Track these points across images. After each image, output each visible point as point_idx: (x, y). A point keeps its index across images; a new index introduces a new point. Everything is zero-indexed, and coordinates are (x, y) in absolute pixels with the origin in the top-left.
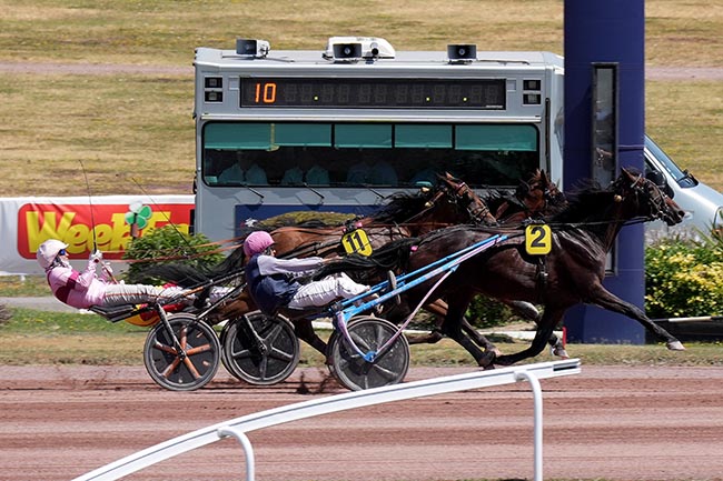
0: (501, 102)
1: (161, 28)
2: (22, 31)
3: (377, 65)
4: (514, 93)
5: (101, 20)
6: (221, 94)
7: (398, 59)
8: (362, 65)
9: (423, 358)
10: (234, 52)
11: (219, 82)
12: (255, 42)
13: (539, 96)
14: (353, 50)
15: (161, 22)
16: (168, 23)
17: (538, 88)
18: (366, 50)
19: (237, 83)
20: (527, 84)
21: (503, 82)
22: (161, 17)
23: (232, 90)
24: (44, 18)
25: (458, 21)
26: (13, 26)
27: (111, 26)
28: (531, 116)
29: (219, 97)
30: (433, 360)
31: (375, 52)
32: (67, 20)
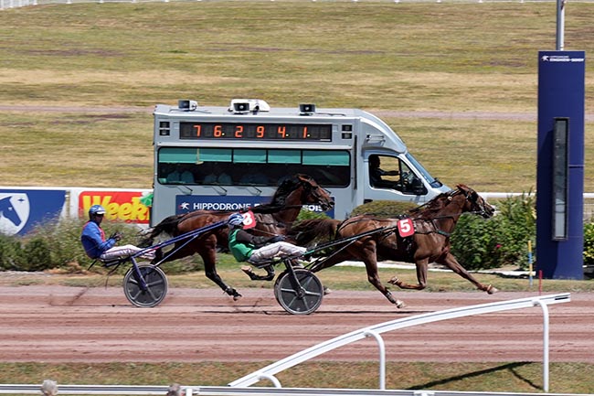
0: (329, 137)
1: (278, 88)
2: (198, 90)
3: (259, 115)
4: (336, 132)
5: (243, 84)
6: (168, 131)
7: (269, 112)
8: (251, 116)
9: (457, 287)
10: (177, 107)
11: (168, 124)
12: (188, 102)
13: (351, 134)
14: (246, 106)
15: (277, 85)
16: (281, 85)
17: (351, 130)
18: (252, 107)
19: (178, 124)
20: (344, 128)
21: (331, 125)
22: (275, 82)
23: (175, 129)
24: (211, 82)
25: (446, 86)
26: (193, 87)
27: (249, 88)
28: (347, 145)
29: (168, 133)
30: (463, 288)
31: (257, 108)
32: (223, 84)
